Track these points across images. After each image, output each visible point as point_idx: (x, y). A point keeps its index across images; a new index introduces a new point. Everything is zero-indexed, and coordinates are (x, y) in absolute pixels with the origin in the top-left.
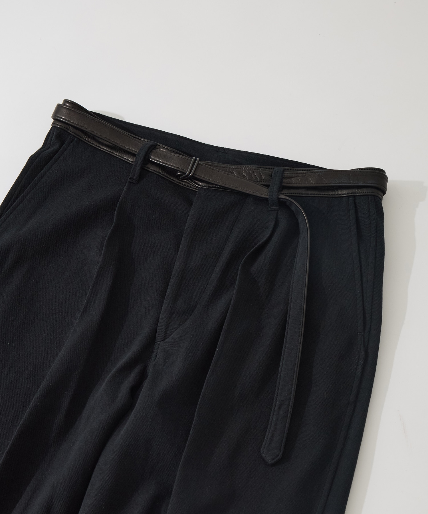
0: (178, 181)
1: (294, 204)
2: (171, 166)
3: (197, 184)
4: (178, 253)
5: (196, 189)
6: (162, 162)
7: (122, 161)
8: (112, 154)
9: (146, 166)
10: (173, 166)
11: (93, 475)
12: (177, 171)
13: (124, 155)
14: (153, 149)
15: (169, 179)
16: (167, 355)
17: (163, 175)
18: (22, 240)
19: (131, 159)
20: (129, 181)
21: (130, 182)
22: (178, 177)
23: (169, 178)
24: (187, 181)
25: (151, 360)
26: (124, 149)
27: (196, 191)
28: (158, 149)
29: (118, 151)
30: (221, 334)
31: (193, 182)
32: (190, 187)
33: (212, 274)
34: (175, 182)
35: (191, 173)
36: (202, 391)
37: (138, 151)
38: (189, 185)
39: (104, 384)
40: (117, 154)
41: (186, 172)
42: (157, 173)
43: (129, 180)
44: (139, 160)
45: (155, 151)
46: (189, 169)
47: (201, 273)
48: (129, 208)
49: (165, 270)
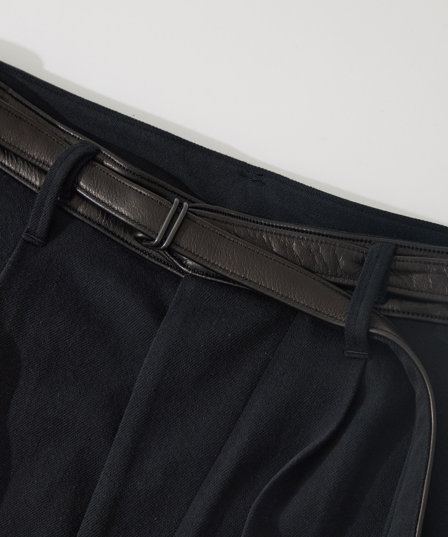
1: (407, 354)
5: (180, 272)
7: (16, 184)
9: (68, 204)
10: (127, 217)
12: (134, 229)
13: (21, 169)
15: (118, 240)
19: (36, 181)
20: (24, 239)
21: (26, 243)
22: (139, 240)
23: (118, 237)
27: (180, 277)
28: (100, 161)
29: (8, 158)
33: (184, 514)
35: (166, 239)
37: (51, 164)
41: (153, 236)
42: (92, 223)
43: (23, 236)
46: (162, 229)
47: (159, 509)
48: (10, 316)
49: (76, 487)
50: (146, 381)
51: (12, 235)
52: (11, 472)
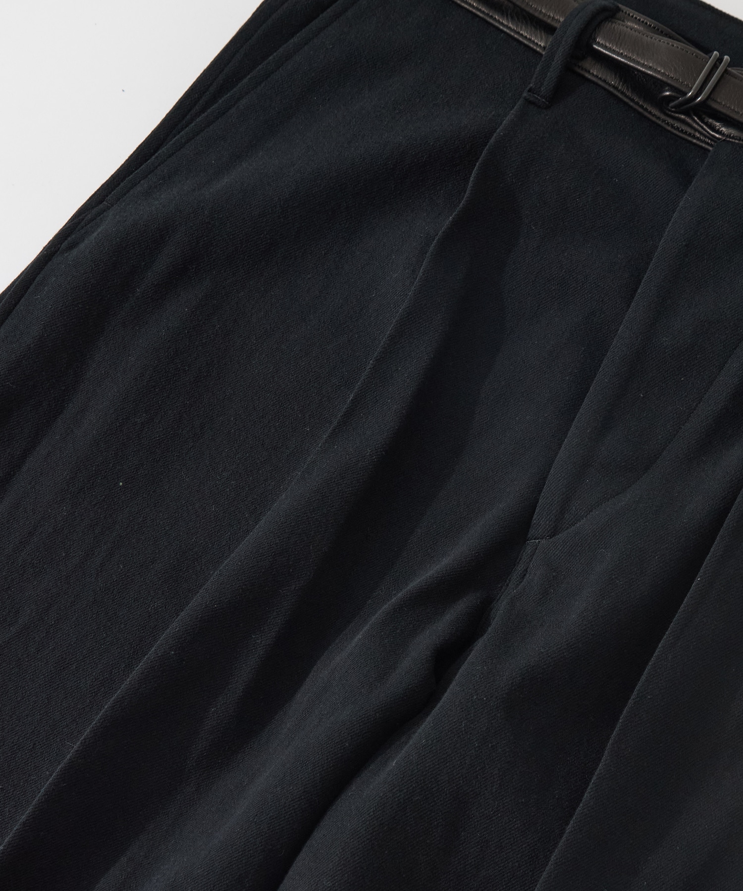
0: (663, 117)
2: (650, 68)
3: (713, 129)
4: (629, 306)
5: (708, 144)
6: (625, 57)
7: (515, 43)
8: (491, 21)
9: (580, 64)
10: (655, 71)
11: (290, 873)
12: (663, 85)
13: (524, 27)
14: (606, 19)
16: (554, 577)
17: (622, 93)
18: (206, 212)
19: (539, 42)
20: (525, 97)
21: (528, 102)
22: (663, 104)
23: (637, 103)
24: (689, 120)
25: (508, 585)
26: (525, 11)
27: (707, 149)
28: (620, 20)
30: (718, 538)
31: (703, 121)
32: (694, 137)
33: (716, 377)
34: (654, 119)
35: (701, 94)
36: (637, 688)
37: (562, 20)
38: (692, 132)
39: (366, 628)
40: (505, 22)
41: (686, 90)
42: (607, 87)
43: (525, 94)
44: (563, 43)
45: (610, 24)
46: (697, 82)
47: (686, 369)
48: (513, 167)
49: (585, 349)
50: (675, 235)
51: (510, 94)
52: (505, 334)
